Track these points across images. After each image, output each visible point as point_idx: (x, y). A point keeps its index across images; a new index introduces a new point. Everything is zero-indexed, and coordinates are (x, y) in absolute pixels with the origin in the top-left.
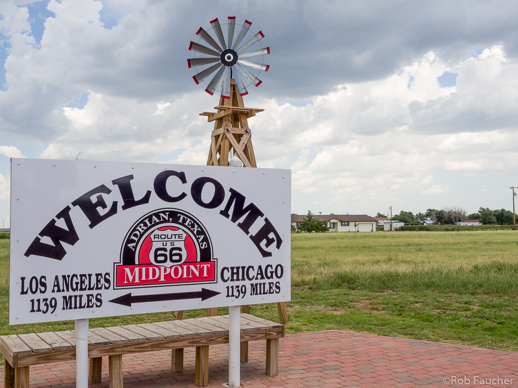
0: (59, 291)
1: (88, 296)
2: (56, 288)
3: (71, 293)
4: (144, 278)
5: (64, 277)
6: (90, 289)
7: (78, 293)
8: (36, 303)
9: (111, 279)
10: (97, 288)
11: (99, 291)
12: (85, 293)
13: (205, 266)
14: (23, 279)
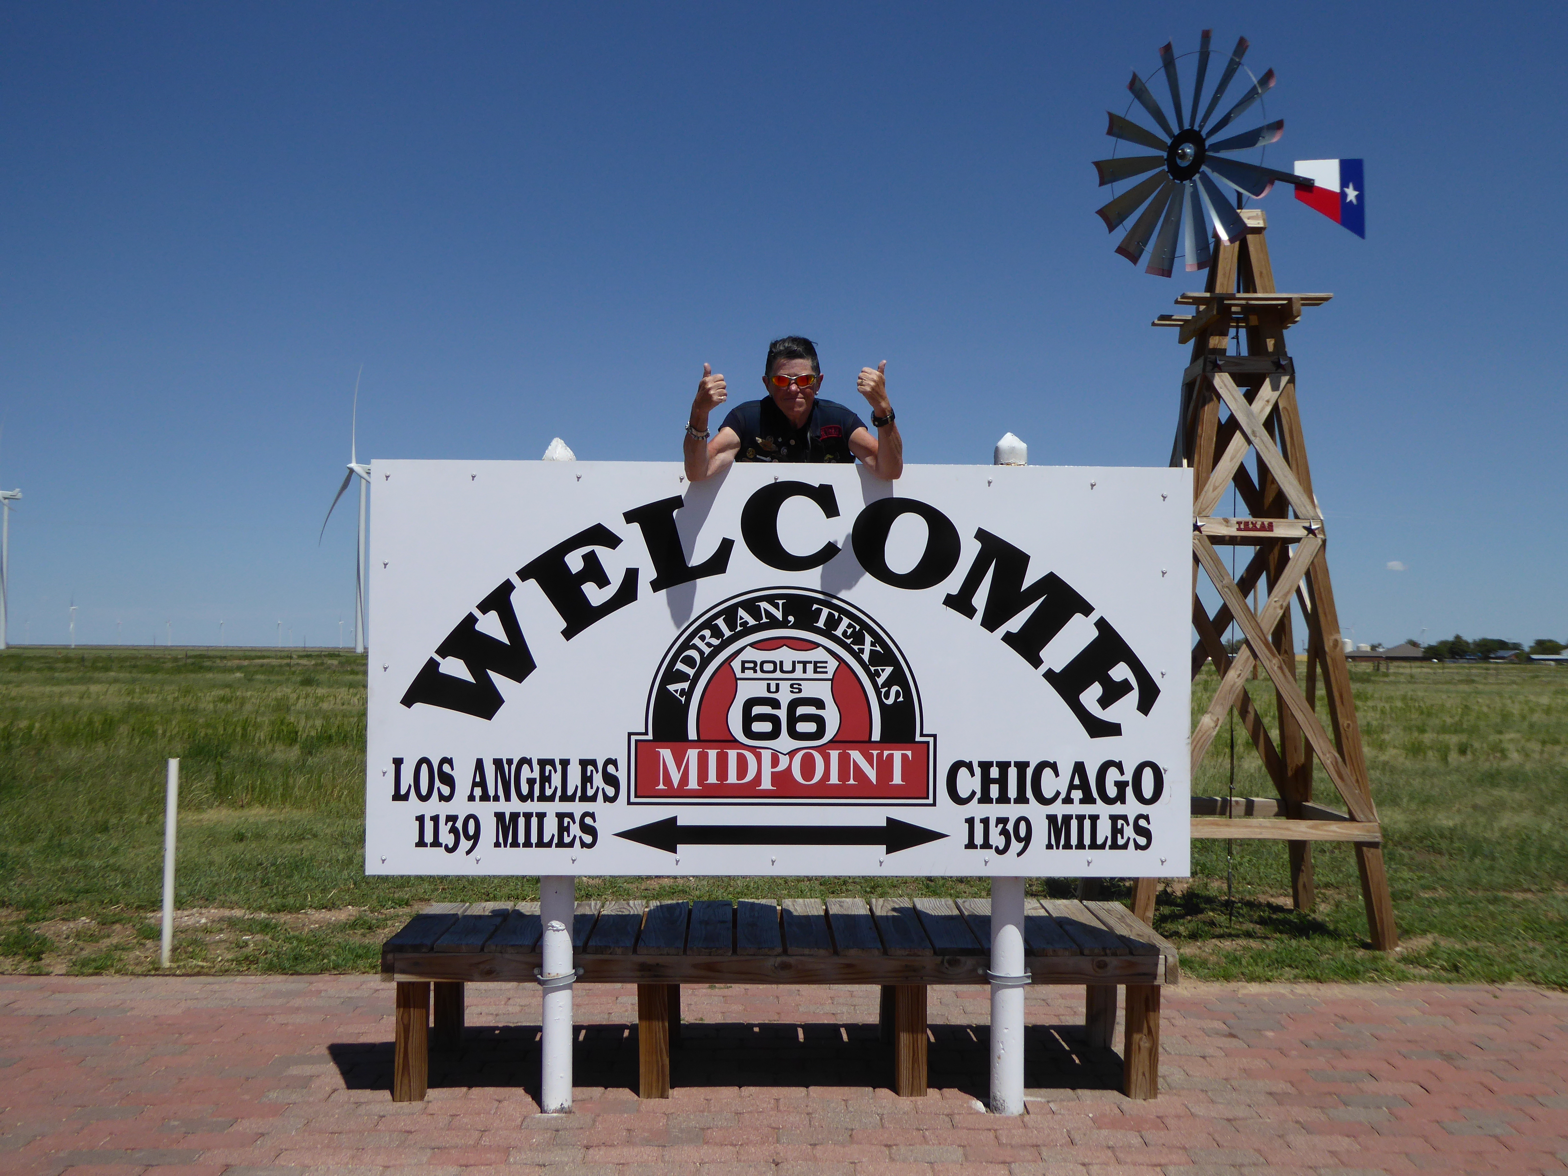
1: (560, 816)
2: (478, 792)
4: (712, 778)
5: (498, 763)
6: (565, 798)
7: (534, 806)
8: (429, 826)
9: (622, 775)
10: (584, 798)
11: (588, 807)
12: (551, 809)
13: (897, 755)
14: (398, 762)
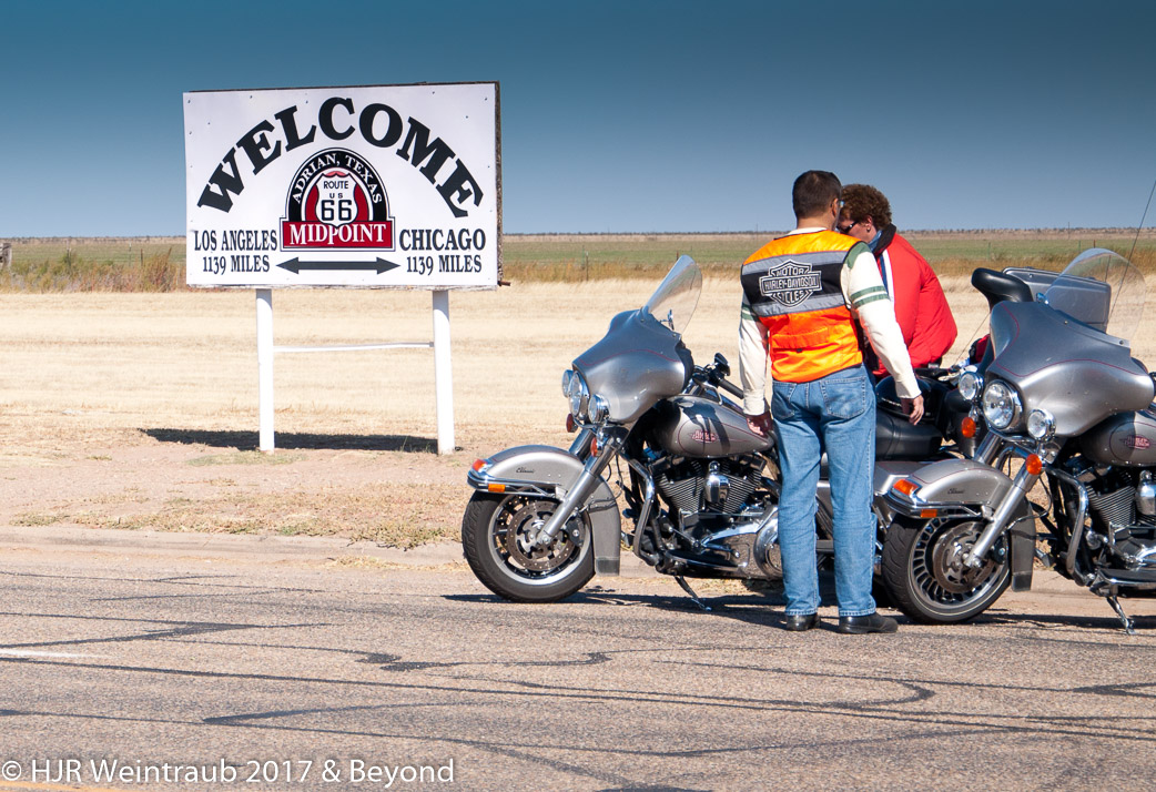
0: (227, 249)
1: (255, 257)
2: (225, 246)
3: (238, 252)
4: (311, 239)
6: (256, 249)
7: (245, 253)
8: (208, 261)
9: (277, 238)
10: (264, 249)
11: (265, 252)
12: (252, 253)
13: (380, 227)
14: (196, 232)
